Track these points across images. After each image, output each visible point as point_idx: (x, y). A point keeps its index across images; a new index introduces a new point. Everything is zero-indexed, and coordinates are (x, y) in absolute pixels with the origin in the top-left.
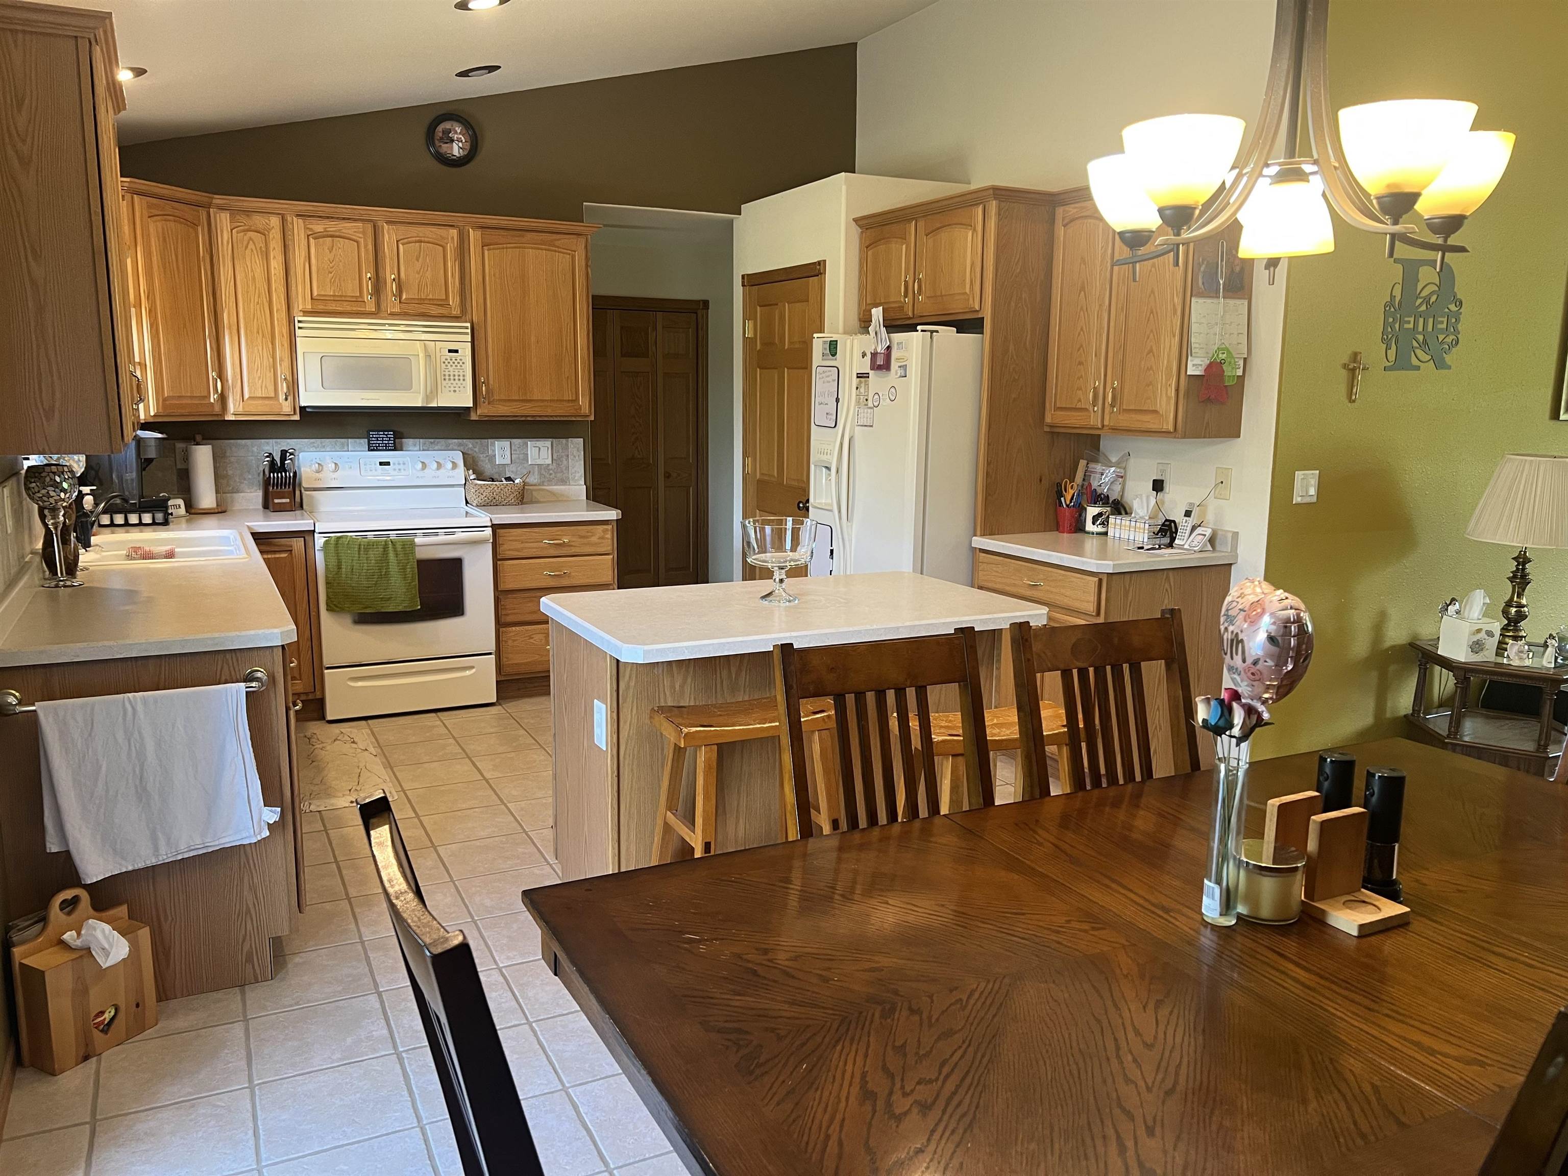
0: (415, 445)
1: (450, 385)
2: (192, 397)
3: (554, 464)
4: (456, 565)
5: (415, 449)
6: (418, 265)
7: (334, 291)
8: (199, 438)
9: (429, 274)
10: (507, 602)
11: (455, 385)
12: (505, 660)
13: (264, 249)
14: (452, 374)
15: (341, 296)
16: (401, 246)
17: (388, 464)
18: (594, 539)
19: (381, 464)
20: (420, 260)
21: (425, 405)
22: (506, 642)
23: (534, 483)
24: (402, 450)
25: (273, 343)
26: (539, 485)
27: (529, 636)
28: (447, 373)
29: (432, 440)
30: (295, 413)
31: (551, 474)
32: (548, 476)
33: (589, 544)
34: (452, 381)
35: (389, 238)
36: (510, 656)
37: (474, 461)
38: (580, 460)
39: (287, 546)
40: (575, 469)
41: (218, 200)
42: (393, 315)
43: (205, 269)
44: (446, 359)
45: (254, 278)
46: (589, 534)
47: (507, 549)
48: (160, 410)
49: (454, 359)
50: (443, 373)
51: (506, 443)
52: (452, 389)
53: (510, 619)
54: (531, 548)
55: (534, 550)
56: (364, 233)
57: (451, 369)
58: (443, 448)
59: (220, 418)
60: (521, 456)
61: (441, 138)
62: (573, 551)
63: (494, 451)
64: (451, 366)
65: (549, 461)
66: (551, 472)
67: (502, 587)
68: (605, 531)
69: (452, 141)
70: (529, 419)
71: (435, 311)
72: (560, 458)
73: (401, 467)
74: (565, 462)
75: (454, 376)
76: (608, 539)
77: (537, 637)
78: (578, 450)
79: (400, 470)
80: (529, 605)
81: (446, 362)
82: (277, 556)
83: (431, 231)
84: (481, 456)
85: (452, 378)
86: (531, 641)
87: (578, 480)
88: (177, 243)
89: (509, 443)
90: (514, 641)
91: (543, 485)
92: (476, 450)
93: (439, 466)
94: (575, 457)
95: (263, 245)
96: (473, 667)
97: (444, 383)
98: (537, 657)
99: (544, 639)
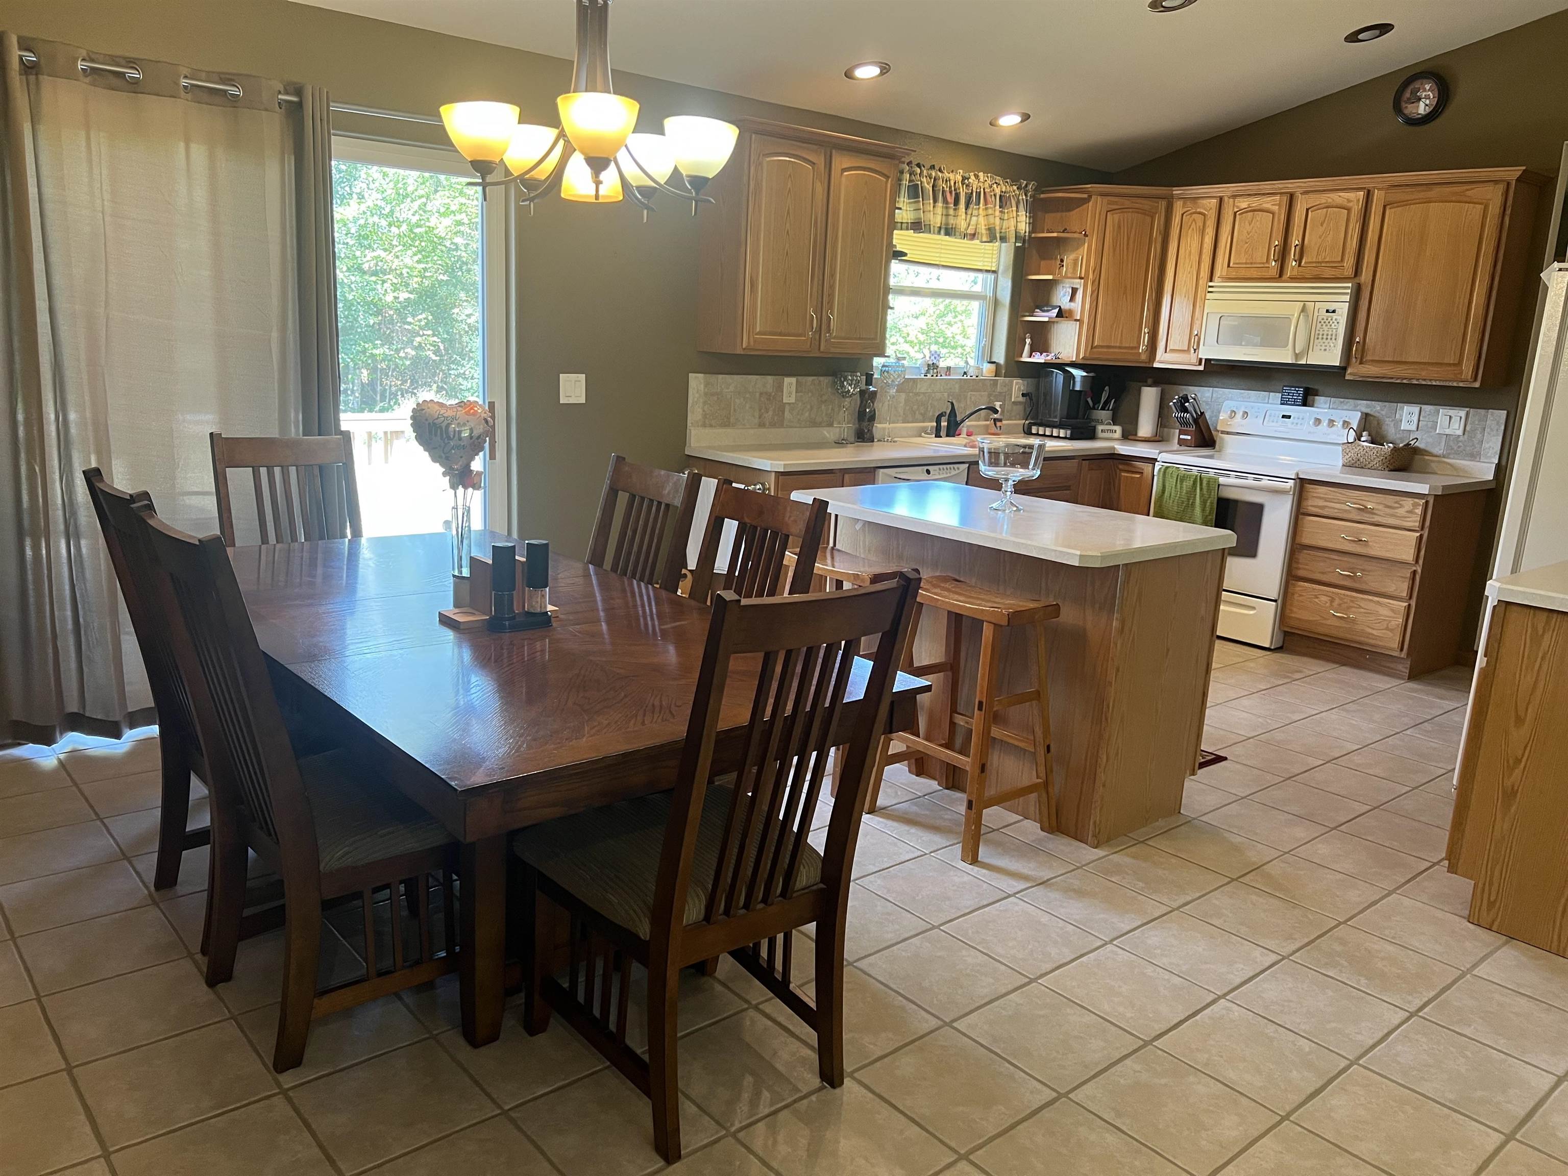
0: (1325, 403)
1: (1321, 344)
2: (1120, 348)
3: (1466, 436)
4: (1257, 509)
5: (1325, 407)
6: (1321, 229)
7: (1247, 259)
8: (1150, 381)
9: (1329, 238)
10: (1304, 556)
11: (1326, 344)
12: (1288, 611)
13: (1201, 227)
14: (1325, 333)
15: (1251, 263)
16: (1310, 213)
17: (1289, 417)
18: (1401, 512)
19: (1284, 417)
20: (1325, 225)
21: (1294, 362)
22: (1293, 594)
23: (1438, 454)
24: (1312, 406)
25: (1194, 306)
26: (1444, 457)
27: (1316, 595)
28: (1321, 333)
29: (1342, 400)
30: (1200, 364)
31: (1459, 447)
32: (1455, 448)
33: (1392, 515)
34: (1324, 340)
35: (1301, 207)
36: (1295, 609)
37: (1378, 424)
38: (1498, 435)
39: (1140, 468)
40: (1490, 444)
41: (1177, 191)
42: (1293, 279)
43: (1155, 247)
44: (1323, 319)
45: (1190, 252)
46: (1397, 505)
47: (1312, 504)
48: (1088, 355)
49: (1330, 319)
50: (1317, 332)
51: (1415, 409)
52: (1323, 348)
53: (1301, 573)
54: (1335, 508)
55: (1336, 511)
56: (1279, 205)
57: (1326, 329)
58: (1350, 408)
59: (1147, 365)
60: (1430, 424)
61: (1409, 99)
62: (1376, 519)
63: (1401, 416)
64: (1326, 325)
65: (1460, 432)
66: (1460, 444)
67: (1298, 540)
68: (1415, 505)
69: (1420, 99)
70: (1405, 381)
71: (1328, 273)
72: (1474, 431)
73: (1300, 421)
74: (1479, 436)
75: (1327, 335)
76: (1416, 514)
77: (1324, 598)
78: (1498, 423)
79: (1297, 424)
80: (1321, 564)
81: (1322, 321)
82: (1133, 475)
83: (1340, 196)
84: (1387, 419)
85: (1325, 337)
86: (1316, 600)
87: (1490, 457)
88: (1131, 228)
89: (1419, 408)
90: (1301, 595)
91: (1448, 458)
92: (1383, 413)
93: (1331, 422)
94: (1492, 430)
95: (1201, 225)
96: (1254, 608)
97: (1316, 341)
98: (1318, 618)
99: (1329, 602)
